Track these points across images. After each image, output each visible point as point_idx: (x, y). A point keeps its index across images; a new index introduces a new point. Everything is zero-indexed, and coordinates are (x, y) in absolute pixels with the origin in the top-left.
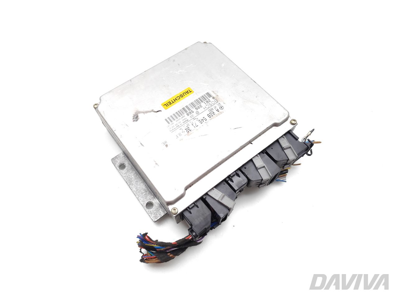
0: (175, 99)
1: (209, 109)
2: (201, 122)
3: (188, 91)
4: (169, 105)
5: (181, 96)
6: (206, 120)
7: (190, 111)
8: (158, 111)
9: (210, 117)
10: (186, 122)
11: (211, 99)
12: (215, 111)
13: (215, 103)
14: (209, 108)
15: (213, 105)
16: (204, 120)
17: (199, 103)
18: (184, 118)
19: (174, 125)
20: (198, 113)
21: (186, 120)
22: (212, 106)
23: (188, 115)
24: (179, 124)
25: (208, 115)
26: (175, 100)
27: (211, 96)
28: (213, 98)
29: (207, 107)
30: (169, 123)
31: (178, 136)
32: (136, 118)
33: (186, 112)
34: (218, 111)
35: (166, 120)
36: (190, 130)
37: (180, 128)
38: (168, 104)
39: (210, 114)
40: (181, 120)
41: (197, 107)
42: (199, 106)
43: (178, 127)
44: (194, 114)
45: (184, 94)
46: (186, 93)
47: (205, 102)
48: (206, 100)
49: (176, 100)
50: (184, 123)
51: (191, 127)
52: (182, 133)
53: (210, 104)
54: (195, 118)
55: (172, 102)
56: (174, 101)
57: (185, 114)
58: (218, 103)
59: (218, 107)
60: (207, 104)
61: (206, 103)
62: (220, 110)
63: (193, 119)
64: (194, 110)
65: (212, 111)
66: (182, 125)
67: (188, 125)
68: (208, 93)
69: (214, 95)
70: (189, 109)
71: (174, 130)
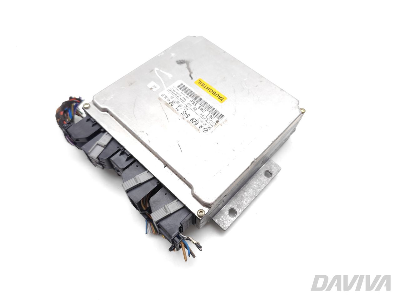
0: (209, 88)
2: (183, 113)
3: (221, 98)
4: (201, 84)
5: (214, 93)
6: (187, 117)
7: (196, 102)
8: (191, 77)
9: (191, 120)
10: (181, 100)
11: (216, 119)
12: (200, 124)
13: (211, 124)
14: (203, 118)
15: (208, 122)
16: (186, 116)
17: (208, 110)
18: (186, 98)
19: (177, 91)
20: (194, 109)
21: (185, 100)
22: (206, 121)
23: (191, 101)
24: (178, 95)
25: (193, 119)
26: (207, 88)
27: (219, 119)
28: (217, 122)
29: (205, 117)
30: (178, 87)
31: (164, 96)
32: (181, 62)
33: (194, 99)
34: (201, 127)
35: (182, 84)
36: (172, 105)
37: (173, 96)
38: (202, 83)
39: (195, 120)
40: (183, 96)
41: (202, 108)
42: (204, 109)
43: (174, 95)
44: (193, 106)
45: (217, 95)
46: (219, 97)
47: (211, 114)
48: (214, 115)
49: (207, 89)
50: (180, 99)
51: (175, 106)
52: (167, 99)
53: (208, 119)
54: (187, 107)
55: (204, 86)
56: (206, 87)
57: (191, 99)
58: (211, 127)
59: (205, 127)
60: (208, 117)
61: (209, 115)
62: (201, 129)
63: (186, 106)
64: (198, 105)
65: (199, 122)
66: (177, 97)
67: (178, 103)
68: (223, 116)
69: (221, 121)
70: (198, 102)
71: (171, 92)
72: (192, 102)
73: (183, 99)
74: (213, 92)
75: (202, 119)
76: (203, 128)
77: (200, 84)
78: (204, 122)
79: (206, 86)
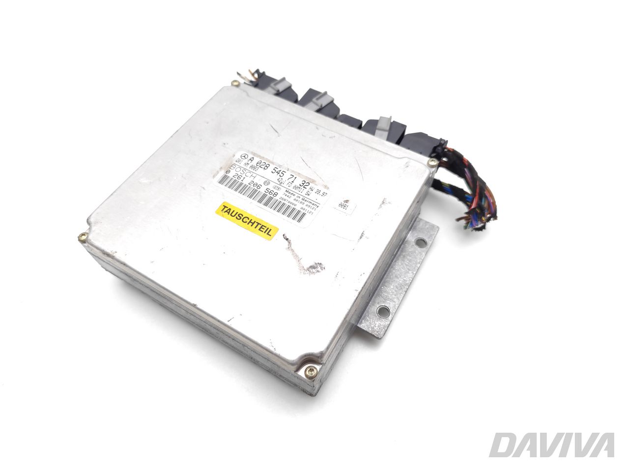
0: (251, 224)
1: (254, 171)
2: (283, 173)
3: (226, 211)
4: (266, 229)
5: (240, 217)
6: (275, 169)
7: (267, 193)
8: (287, 239)
9: (268, 166)
10: (292, 192)
11: (231, 175)
12: (254, 163)
13: (237, 166)
14: (250, 172)
15: (242, 169)
16: (277, 170)
17: (245, 186)
18: (286, 198)
19: (304, 206)
20: (267, 183)
21: (287, 193)
22: (245, 169)
23: (276, 194)
24: (300, 200)
25: (266, 168)
26: (253, 224)
27: (226, 176)
28: (228, 172)
29: (249, 174)
30: (304, 214)
31: (321, 193)
32: (315, 267)
33: (271, 198)
34: (251, 160)
35: (299, 221)
36: (304, 182)
37: (307, 196)
38: (264, 231)
39: (263, 167)
40: (292, 200)
41: (256, 188)
42: (252, 186)
43: (306, 199)
44: (271, 187)
45: (233, 214)
46: (231, 212)
47: (240, 181)
48: (235, 180)
49: (253, 221)
50: (294, 193)
51: (298, 182)
52: (315, 190)
53: (242, 173)
54: (279, 183)
55: (259, 226)
56: (255, 224)
57: (277, 198)
58: (236, 163)
59: (246, 161)
60: (244, 176)
61: (242, 179)
62: (250, 156)
63: (282, 185)
64: (263, 190)
65: (256, 166)
66: (299, 196)
67: (295, 187)
68: (220, 182)
69: (222, 173)
70: (265, 196)
71: (313, 202)
72: (273, 193)
73: (290, 195)
74: (242, 218)
75: (252, 170)
76: (249, 158)
77: (268, 228)
78: (248, 167)
79: (255, 228)
